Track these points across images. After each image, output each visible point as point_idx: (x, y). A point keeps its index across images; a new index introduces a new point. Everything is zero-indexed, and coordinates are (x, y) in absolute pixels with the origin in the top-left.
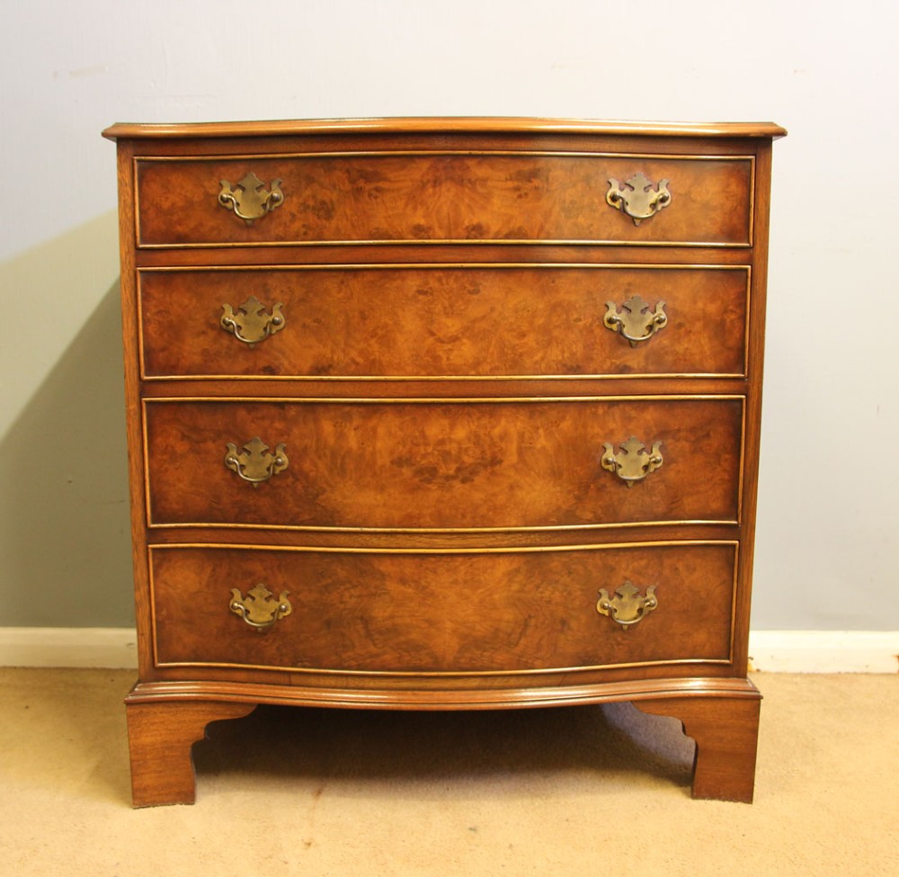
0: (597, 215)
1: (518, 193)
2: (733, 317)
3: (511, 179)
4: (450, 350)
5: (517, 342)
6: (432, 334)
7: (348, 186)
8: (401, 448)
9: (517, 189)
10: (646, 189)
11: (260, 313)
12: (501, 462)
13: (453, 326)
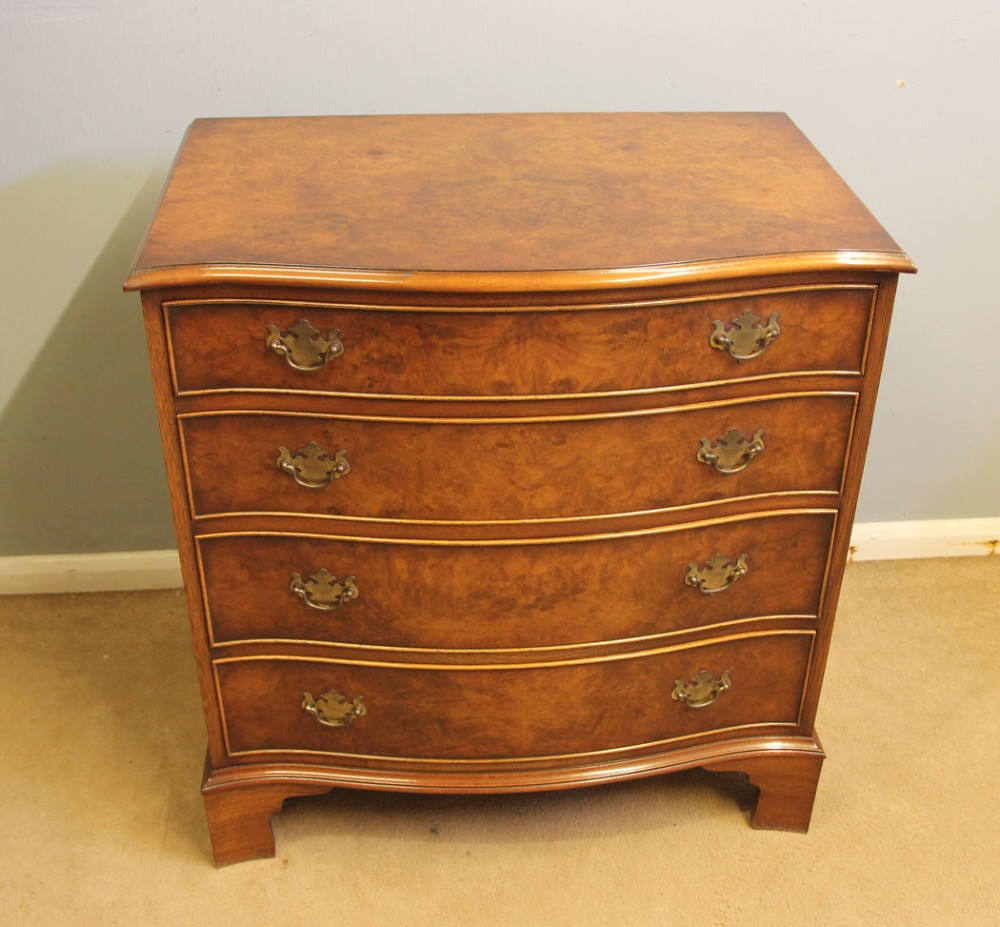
0: (699, 358)
1: (612, 346)
2: (834, 439)
3: (605, 332)
4: (532, 496)
5: (605, 484)
6: (513, 483)
7: (419, 341)
8: (478, 583)
9: (610, 342)
10: (754, 326)
11: (322, 458)
12: (582, 591)
13: (536, 475)
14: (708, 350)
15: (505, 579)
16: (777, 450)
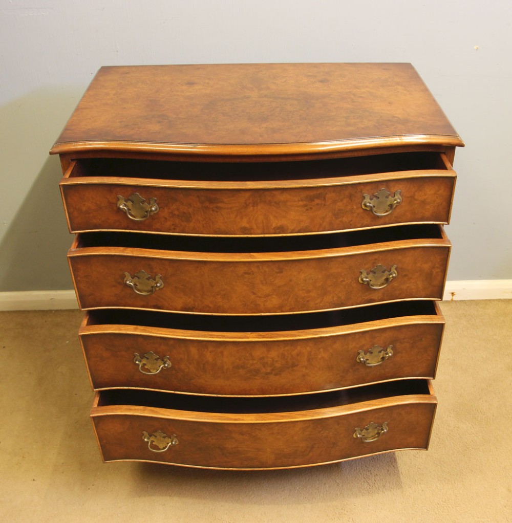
0: (355, 215)
1: (306, 208)
2: (438, 270)
3: (302, 200)
4: (265, 301)
5: (306, 295)
6: (254, 293)
7: (199, 205)
8: (238, 361)
9: (305, 206)
10: (387, 197)
11: (148, 279)
12: (297, 365)
13: (266, 289)
14: (361, 211)
15: (253, 359)
16: (406, 275)
